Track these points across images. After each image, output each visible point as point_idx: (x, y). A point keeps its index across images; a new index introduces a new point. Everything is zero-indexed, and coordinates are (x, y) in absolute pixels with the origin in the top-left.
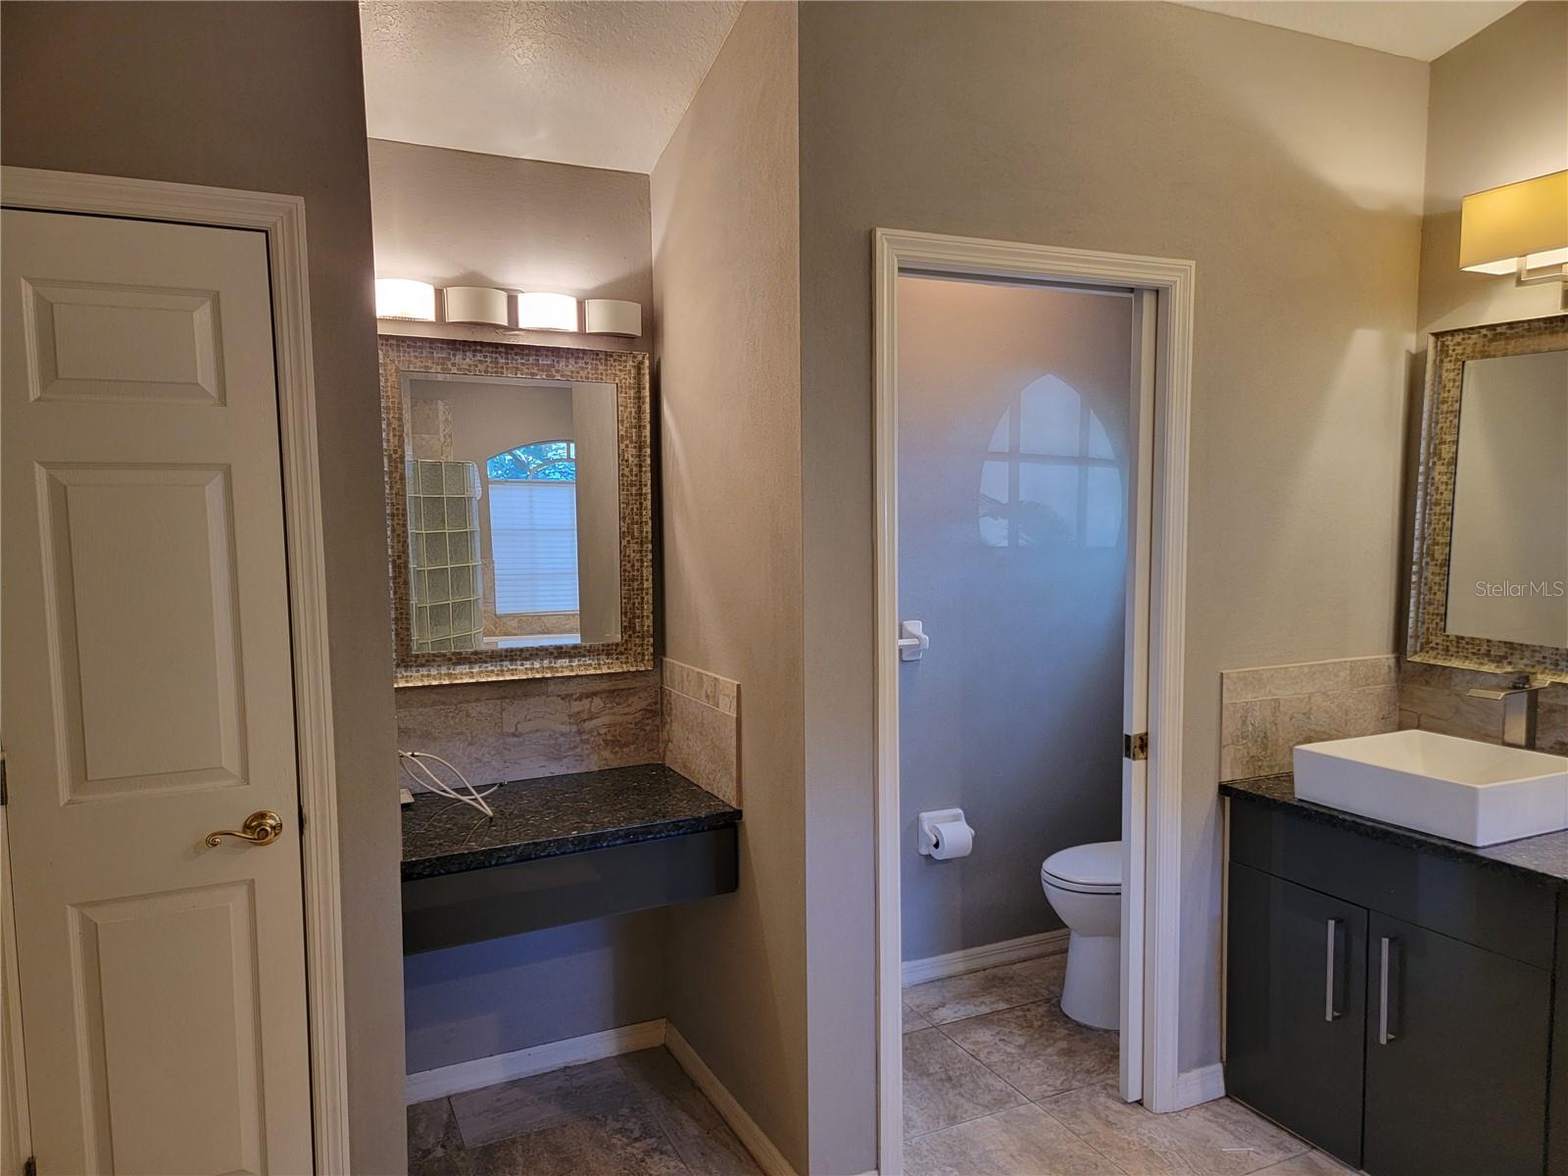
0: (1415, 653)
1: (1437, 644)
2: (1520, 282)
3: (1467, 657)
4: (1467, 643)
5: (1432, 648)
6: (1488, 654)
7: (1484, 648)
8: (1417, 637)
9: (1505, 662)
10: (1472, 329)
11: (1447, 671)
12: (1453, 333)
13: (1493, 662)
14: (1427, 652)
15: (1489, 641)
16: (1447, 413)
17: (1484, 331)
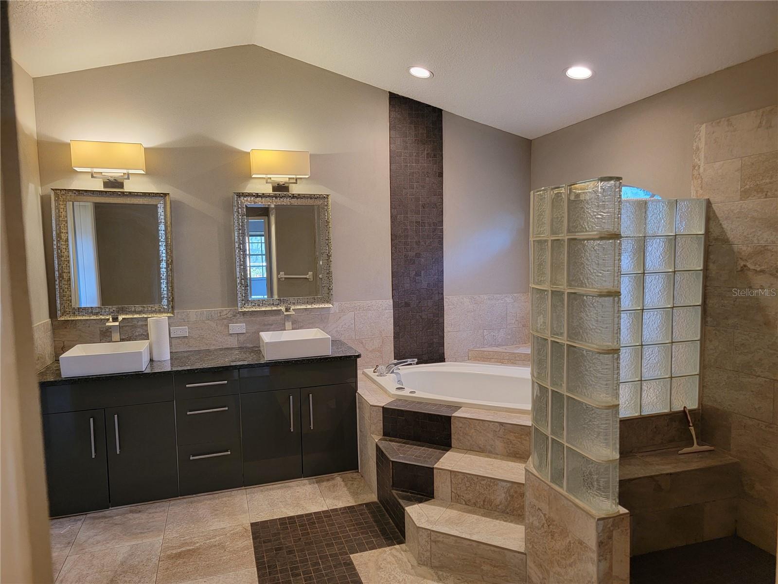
0: (60, 316)
1: (70, 312)
2: (92, 177)
3: (83, 315)
4: (83, 310)
5: (68, 314)
6: (92, 313)
7: (90, 310)
8: (60, 310)
9: (99, 314)
10: (70, 190)
11: (74, 322)
12: (61, 190)
13: (94, 315)
14: (66, 316)
15: (92, 307)
16: (62, 221)
17: (74, 191)
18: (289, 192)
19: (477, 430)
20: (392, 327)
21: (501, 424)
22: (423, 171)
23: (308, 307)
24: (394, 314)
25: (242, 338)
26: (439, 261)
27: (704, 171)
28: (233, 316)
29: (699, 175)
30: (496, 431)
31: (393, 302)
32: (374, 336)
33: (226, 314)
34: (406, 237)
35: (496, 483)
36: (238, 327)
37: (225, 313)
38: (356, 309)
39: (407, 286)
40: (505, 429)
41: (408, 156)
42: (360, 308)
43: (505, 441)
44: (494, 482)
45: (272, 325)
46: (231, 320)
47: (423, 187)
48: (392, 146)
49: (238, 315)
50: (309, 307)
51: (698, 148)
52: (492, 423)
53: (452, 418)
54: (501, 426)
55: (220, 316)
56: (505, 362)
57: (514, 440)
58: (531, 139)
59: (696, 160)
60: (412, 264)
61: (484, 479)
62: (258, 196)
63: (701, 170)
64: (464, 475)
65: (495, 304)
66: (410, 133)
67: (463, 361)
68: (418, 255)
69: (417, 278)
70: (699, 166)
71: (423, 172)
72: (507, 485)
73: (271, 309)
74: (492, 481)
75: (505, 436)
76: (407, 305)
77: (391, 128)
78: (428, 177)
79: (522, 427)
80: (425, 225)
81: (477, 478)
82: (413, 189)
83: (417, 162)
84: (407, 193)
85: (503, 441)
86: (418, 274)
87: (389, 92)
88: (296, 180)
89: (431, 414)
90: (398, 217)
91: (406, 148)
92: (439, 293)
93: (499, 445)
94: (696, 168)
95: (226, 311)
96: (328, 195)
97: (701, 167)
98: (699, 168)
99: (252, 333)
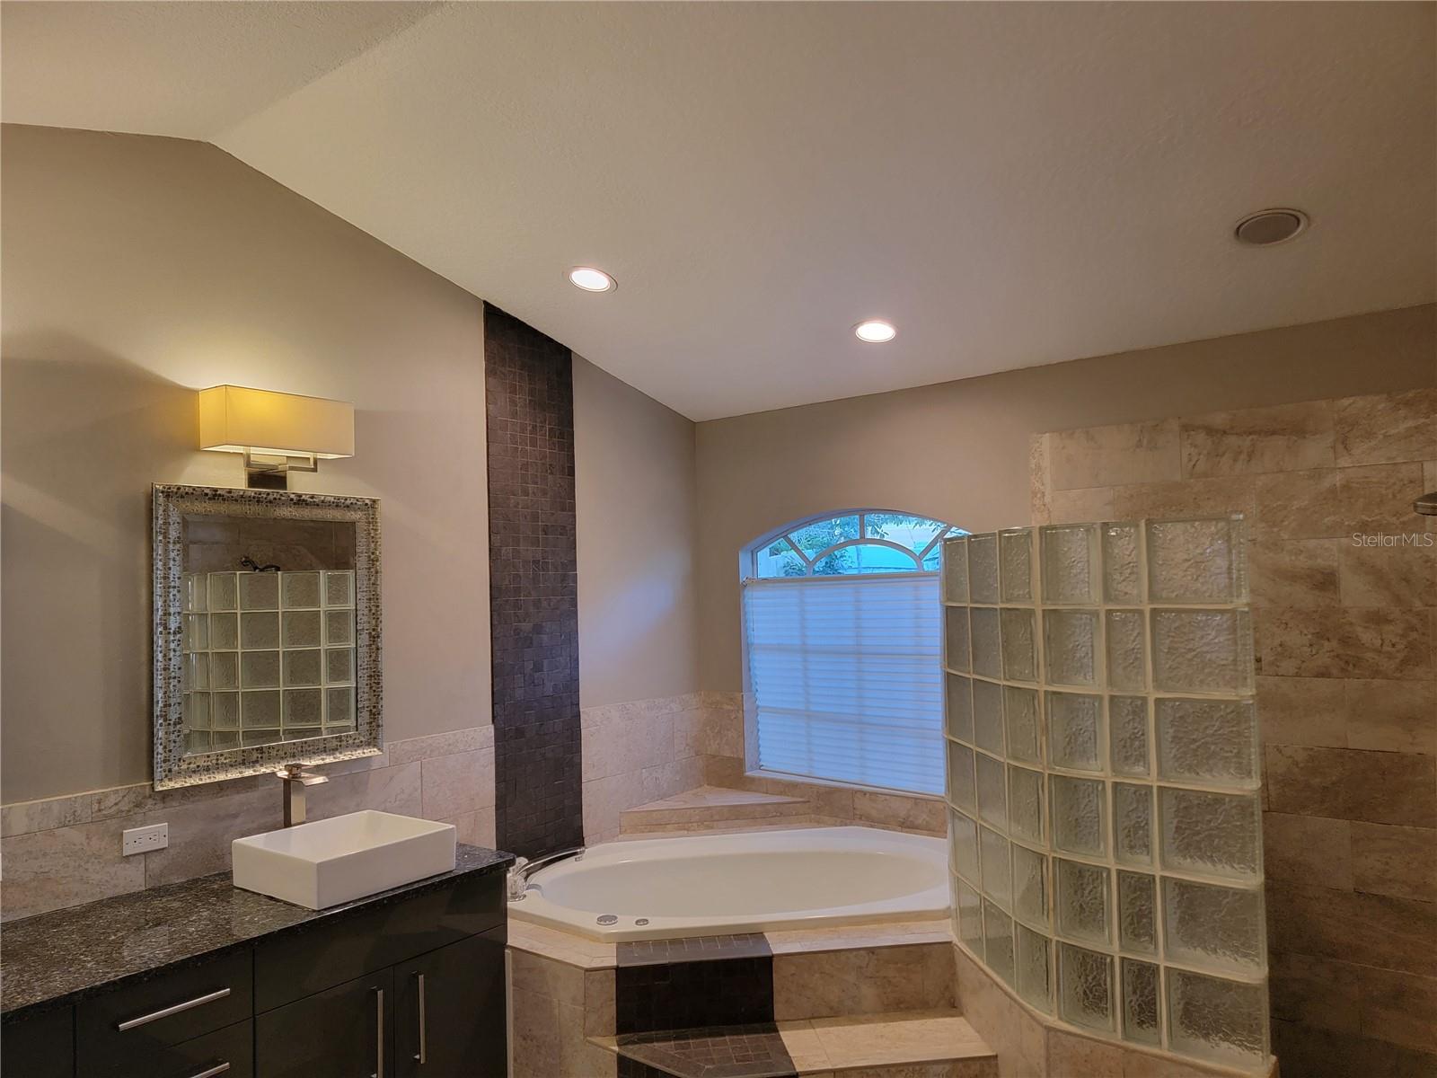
18: (286, 489)
19: (824, 973)
20: (492, 784)
21: (871, 950)
22: (543, 461)
23: (327, 761)
24: (496, 756)
25: (156, 864)
26: (571, 638)
27: (1053, 501)
28: (136, 806)
29: (1044, 505)
30: (861, 967)
31: (495, 729)
32: (458, 811)
33: (116, 804)
34: (517, 591)
35: (923, 1071)
36: (149, 835)
37: (113, 799)
38: (425, 752)
39: (519, 693)
40: (878, 960)
41: (519, 430)
42: (431, 751)
43: (879, 983)
44: (921, 1069)
45: (235, 816)
46: (128, 818)
47: (545, 493)
48: (491, 407)
49: (150, 802)
50: (329, 760)
51: (1039, 467)
52: (855, 953)
53: (775, 959)
54: (871, 954)
55: (100, 810)
56: (692, 828)
57: (895, 977)
58: (695, 419)
59: (1037, 484)
60: (529, 647)
61: (901, 1068)
62: (215, 495)
63: (1048, 499)
64: (862, 1072)
65: (657, 717)
66: (520, 386)
67: (612, 838)
68: (538, 629)
69: (537, 675)
70: (1043, 493)
71: (543, 464)
72: (944, 1068)
73: (240, 776)
74: (917, 1068)
75: (878, 972)
76: (520, 733)
77: (490, 372)
78: (551, 473)
79: (910, 948)
80: (548, 568)
81: (889, 1071)
82: (528, 496)
83: (533, 444)
84: (518, 503)
85: (875, 983)
86: (538, 668)
87: (485, 302)
88: (315, 463)
89: (728, 960)
90: (503, 552)
91: (514, 415)
92: (572, 704)
93: (868, 992)
94: (1039, 496)
95: (114, 794)
96: (374, 501)
97: (1046, 494)
98: (1044, 496)
99: (186, 843)
